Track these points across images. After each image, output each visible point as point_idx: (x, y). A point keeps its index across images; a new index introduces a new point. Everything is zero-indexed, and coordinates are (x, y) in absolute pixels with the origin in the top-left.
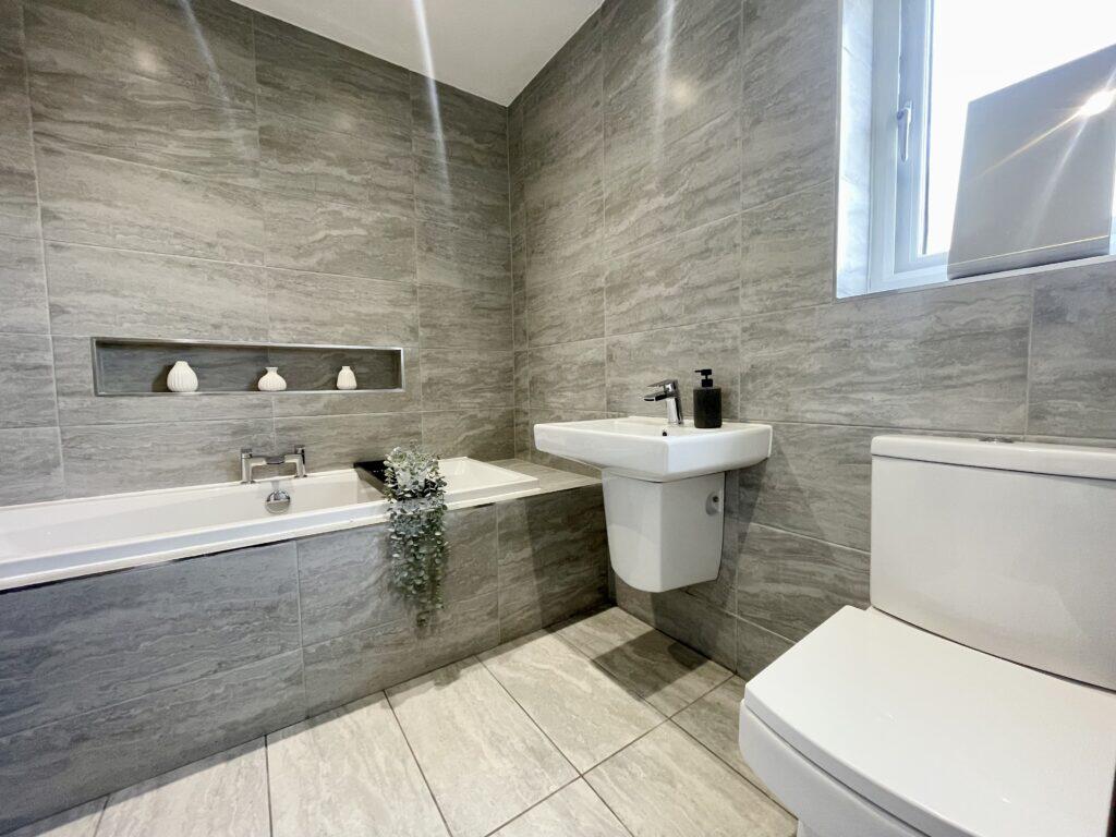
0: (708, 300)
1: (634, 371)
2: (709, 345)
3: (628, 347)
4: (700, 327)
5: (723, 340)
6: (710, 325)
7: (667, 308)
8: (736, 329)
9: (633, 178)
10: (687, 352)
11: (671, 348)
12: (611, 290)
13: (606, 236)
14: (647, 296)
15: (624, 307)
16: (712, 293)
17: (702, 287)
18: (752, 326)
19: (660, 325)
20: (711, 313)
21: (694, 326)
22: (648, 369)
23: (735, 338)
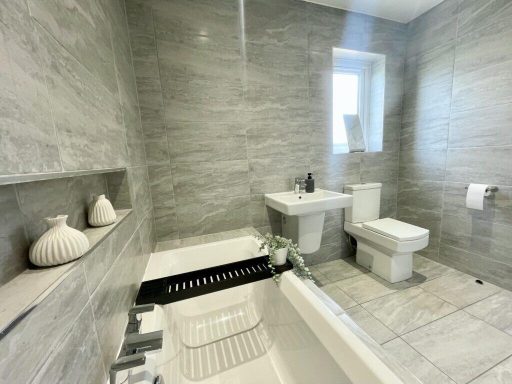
0: (299, 149)
1: (267, 175)
2: (300, 164)
3: (263, 164)
4: (297, 158)
5: (305, 163)
6: (300, 158)
7: (283, 150)
8: (309, 160)
9: (263, 89)
10: (292, 167)
11: (285, 165)
12: (250, 138)
13: (246, 110)
14: (273, 144)
15: (260, 146)
16: (301, 147)
17: (297, 144)
18: (314, 159)
19: (279, 156)
20: (301, 154)
21: (294, 158)
22: (275, 174)
23: (308, 162)
